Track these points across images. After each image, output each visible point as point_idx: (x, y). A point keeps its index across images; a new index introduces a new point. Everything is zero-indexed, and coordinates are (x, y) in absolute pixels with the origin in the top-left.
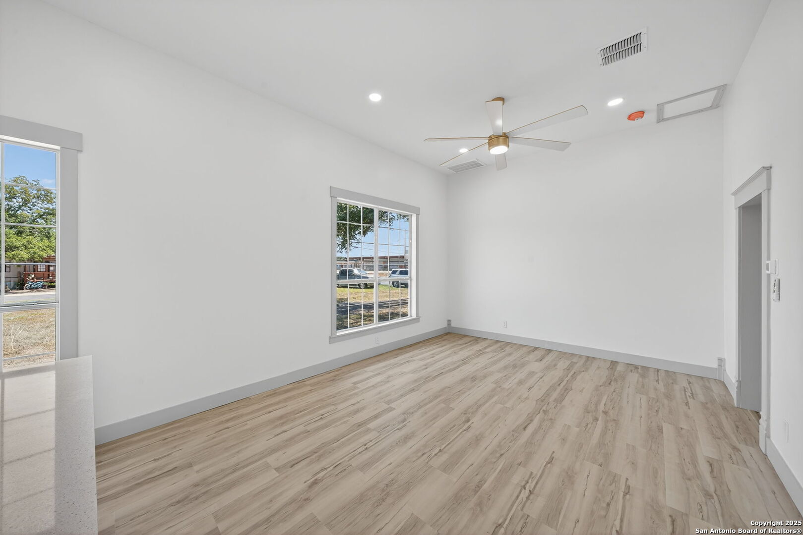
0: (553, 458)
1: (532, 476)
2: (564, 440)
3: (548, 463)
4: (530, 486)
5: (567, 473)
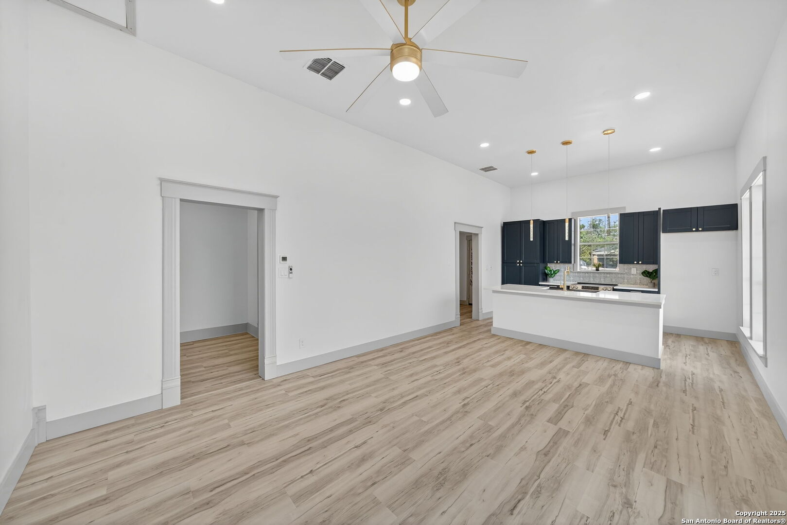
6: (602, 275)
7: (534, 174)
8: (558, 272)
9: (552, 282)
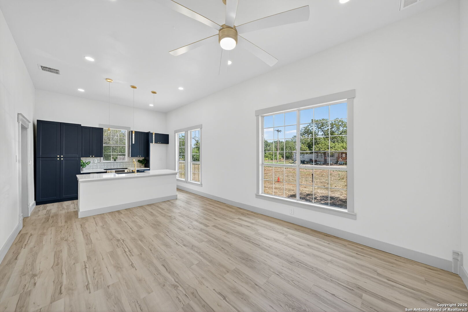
0: (133, 267)
1: (131, 255)
2: (140, 280)
3: (132, 264)
4: (128, 253)
5: (121, 268)
6: (118, 163)
7: (81, 90)
8: (90, 163)
9: (84, 170)
